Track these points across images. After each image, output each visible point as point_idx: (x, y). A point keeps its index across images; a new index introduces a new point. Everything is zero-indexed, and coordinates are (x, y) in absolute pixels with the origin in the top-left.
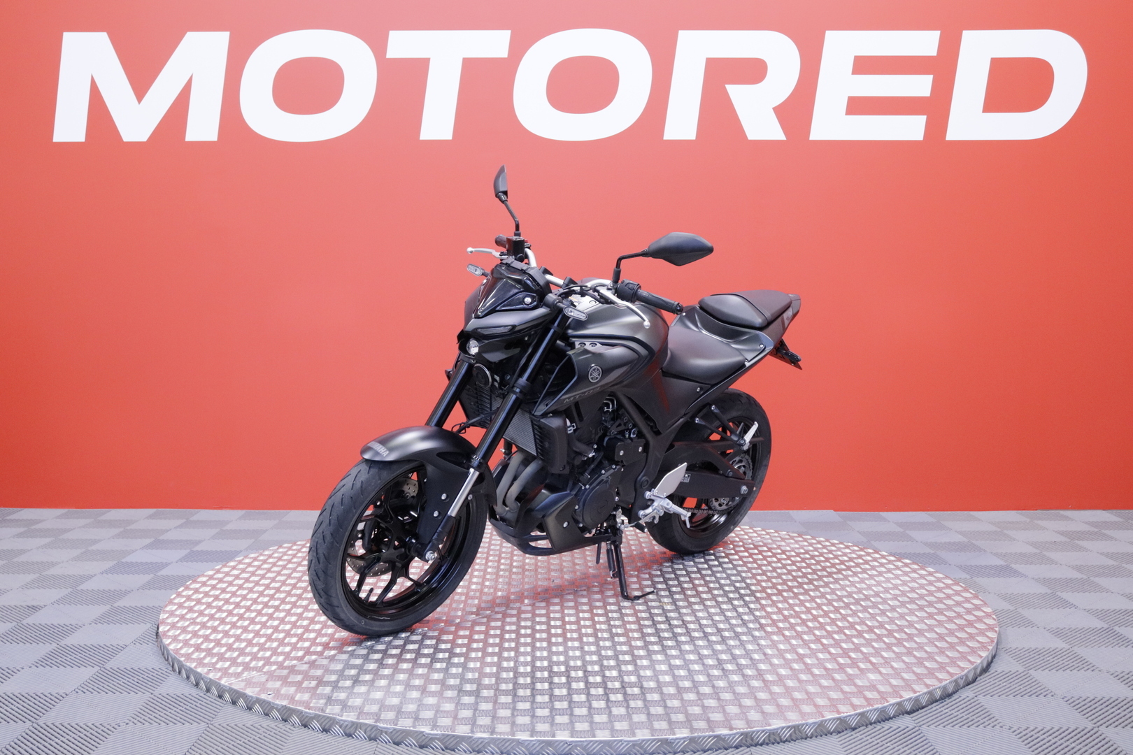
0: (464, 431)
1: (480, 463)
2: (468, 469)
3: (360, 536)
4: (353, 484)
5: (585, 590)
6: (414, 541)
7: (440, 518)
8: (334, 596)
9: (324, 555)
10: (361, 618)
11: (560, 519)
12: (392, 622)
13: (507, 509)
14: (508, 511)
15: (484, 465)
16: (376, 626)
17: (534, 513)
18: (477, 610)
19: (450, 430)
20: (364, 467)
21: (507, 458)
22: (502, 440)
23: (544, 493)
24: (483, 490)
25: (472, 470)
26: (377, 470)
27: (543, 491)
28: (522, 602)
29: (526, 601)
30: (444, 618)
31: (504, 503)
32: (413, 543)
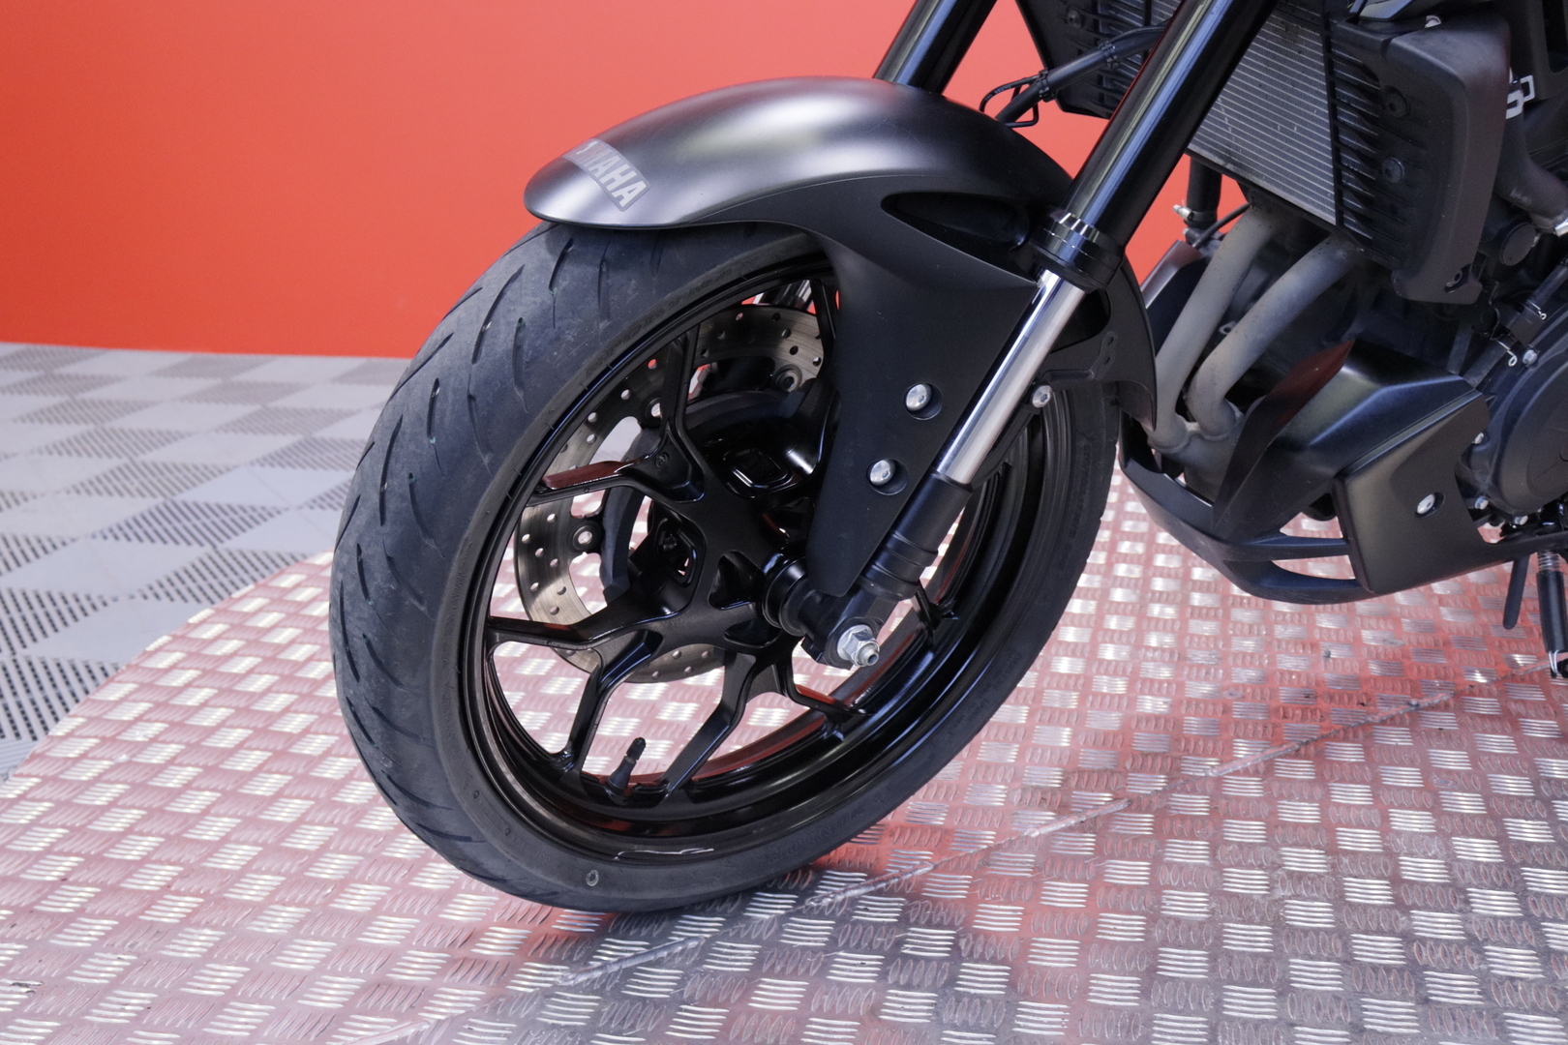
0: (1028, 115)
1: (1087, 245)
2: (1035, 274)
3: (585, 538)
4: (482, 335)
5: (1445, 707)
6: (796, 573)
7: (896, 490)
8: (439, 801)
9: (369, 644)
10: (582, 862)
11: (1405, 484)
12: (724, 861)
13: (1192, 427)
14: (1196, 435)
15: (1109, 259)
16: (652, 885)
17: (1302, 459)
18: (1065, 782)
19: (976, 107)
20: (538, 257)
21: (1199, 237)
22: (1185, 161)
23: (1346, 377)
24: (1098, 361)
25: (1049, 280)
26: (592, 271)
27: (1345, 370)
28: (1226, 755)
29: (1242, 750)
30: (939, 821)
31: (1182, 408)
32: (790, 579)
